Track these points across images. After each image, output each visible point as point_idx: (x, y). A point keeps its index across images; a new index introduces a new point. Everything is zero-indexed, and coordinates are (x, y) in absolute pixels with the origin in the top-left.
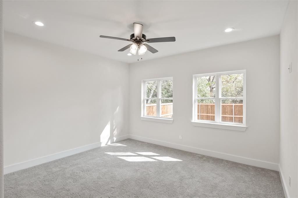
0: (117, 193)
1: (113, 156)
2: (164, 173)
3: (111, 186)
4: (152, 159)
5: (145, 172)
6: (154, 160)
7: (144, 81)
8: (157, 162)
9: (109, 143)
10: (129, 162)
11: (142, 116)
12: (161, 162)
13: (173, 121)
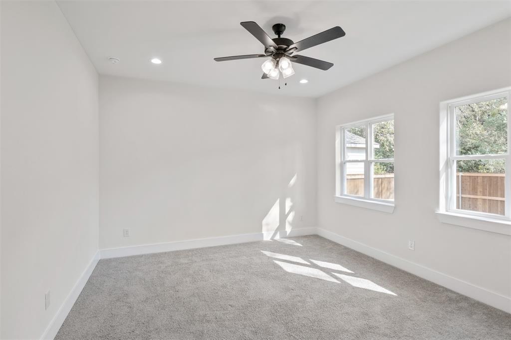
0: (232, 316)
1: (269, 258)
2: (335, 308)
3: (231, 303)
4: (331, 278)
5: (301, 297)
6: (335, 281)
7: (341, 127)
8: (338, 284)
9: (277, 237)
10: (286, 273)
11: (338, 194)
12: (345, 286)
13: (395, 208)
